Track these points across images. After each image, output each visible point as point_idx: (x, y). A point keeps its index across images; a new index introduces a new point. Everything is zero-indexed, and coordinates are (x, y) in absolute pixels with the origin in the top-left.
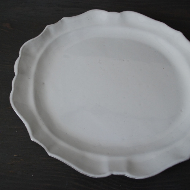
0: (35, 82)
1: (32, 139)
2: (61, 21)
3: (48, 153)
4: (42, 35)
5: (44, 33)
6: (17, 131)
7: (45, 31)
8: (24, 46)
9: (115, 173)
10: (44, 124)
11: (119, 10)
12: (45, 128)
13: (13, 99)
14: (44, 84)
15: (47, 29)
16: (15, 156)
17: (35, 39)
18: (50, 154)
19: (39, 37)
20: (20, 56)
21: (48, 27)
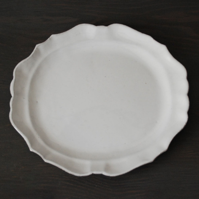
1: (31, 150)
2: (50, 39)
4: (33, 55)
5: (34, 53)
7: (35, 51)
8: (17, 68)
13: (12, 118)
14: (37, 102)
15: (37, 48)
18: (46, 161)
20: (14, 78)
21: (38, 46)
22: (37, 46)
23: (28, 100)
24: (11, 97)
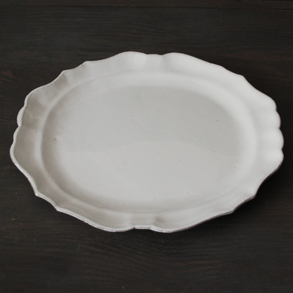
0: (44, 136)
1: (37, 194)
2: (82, 66)
3: (55, 207)
4: (55, 82)
5: (59, 79)
6: (16, 193)
7: (60, 77)
8: (32, 94)
9: (138, 227)
10: (53, 180)
11: (162, 51)
12: (54, 186)
13: (14, 152)
14: (56, 139)
15: (63, 75)
16: (13, 220)
17: (46, 86)
19: (52, 84)
20: (25, 105)
21: (65, 72)
22: (63, 72)
23: (43, 135)
24: (17, 126)
